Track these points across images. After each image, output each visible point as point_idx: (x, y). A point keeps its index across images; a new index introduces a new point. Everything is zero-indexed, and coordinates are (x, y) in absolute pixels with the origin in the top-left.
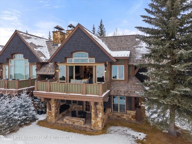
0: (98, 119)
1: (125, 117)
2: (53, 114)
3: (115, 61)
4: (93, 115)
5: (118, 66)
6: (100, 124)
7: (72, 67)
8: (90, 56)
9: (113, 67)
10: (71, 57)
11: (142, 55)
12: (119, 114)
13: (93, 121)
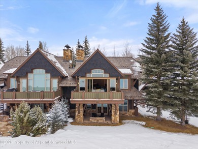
0: (117, 116)
1: (127, 115)
2: (82, 116)
3: (124, 76)
4: (113, 114)
5: (124, 79)
6: (118, 119)
7: (91, 80)
8: (105, 73)
9: (121, 80)
10: (90, 72)
11: (138, 72)
12: (123, 113)
13: (113, 118)
